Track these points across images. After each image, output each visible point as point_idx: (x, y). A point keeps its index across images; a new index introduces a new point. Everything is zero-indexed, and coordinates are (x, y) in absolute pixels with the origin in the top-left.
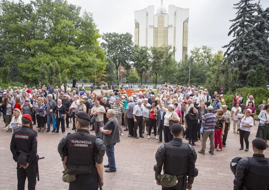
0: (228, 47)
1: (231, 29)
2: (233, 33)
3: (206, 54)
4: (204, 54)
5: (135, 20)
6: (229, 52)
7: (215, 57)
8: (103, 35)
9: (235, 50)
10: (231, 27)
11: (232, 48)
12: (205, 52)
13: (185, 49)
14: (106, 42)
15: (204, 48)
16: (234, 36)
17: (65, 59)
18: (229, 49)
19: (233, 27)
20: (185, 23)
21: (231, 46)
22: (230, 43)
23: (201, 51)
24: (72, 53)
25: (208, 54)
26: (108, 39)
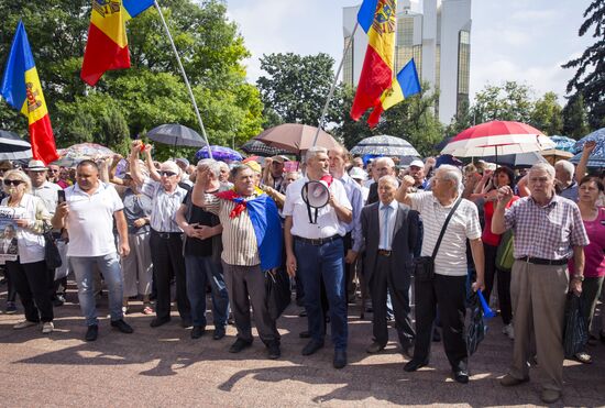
0: (578, 66)
1: (590, 15)
2: (594, 25)
3: (514, 102)
4: (509, 102)
5: (344, 28)
6: (581, 79)
7: (537, 107)
8: (263, 58)
9: (597, 71)
10: (589, 10)
11: (591, 69)
12: (511, 98)
13: (462, 98)
14: (270, 77)
15: (510, 87)
16: (598, 33)
17: (149, 106)
18: (581, 71)
19: (595, 10)
20: (463, 33)
21: (588, 63)
22: (587, 53)
23: (503, 95)
24: (168, 93)
25: (518, 100)
26: (274, 68)
